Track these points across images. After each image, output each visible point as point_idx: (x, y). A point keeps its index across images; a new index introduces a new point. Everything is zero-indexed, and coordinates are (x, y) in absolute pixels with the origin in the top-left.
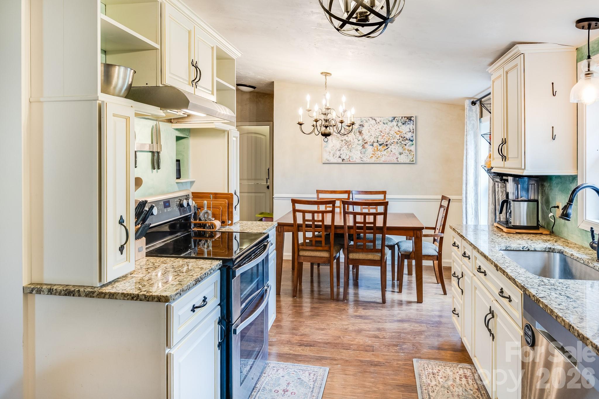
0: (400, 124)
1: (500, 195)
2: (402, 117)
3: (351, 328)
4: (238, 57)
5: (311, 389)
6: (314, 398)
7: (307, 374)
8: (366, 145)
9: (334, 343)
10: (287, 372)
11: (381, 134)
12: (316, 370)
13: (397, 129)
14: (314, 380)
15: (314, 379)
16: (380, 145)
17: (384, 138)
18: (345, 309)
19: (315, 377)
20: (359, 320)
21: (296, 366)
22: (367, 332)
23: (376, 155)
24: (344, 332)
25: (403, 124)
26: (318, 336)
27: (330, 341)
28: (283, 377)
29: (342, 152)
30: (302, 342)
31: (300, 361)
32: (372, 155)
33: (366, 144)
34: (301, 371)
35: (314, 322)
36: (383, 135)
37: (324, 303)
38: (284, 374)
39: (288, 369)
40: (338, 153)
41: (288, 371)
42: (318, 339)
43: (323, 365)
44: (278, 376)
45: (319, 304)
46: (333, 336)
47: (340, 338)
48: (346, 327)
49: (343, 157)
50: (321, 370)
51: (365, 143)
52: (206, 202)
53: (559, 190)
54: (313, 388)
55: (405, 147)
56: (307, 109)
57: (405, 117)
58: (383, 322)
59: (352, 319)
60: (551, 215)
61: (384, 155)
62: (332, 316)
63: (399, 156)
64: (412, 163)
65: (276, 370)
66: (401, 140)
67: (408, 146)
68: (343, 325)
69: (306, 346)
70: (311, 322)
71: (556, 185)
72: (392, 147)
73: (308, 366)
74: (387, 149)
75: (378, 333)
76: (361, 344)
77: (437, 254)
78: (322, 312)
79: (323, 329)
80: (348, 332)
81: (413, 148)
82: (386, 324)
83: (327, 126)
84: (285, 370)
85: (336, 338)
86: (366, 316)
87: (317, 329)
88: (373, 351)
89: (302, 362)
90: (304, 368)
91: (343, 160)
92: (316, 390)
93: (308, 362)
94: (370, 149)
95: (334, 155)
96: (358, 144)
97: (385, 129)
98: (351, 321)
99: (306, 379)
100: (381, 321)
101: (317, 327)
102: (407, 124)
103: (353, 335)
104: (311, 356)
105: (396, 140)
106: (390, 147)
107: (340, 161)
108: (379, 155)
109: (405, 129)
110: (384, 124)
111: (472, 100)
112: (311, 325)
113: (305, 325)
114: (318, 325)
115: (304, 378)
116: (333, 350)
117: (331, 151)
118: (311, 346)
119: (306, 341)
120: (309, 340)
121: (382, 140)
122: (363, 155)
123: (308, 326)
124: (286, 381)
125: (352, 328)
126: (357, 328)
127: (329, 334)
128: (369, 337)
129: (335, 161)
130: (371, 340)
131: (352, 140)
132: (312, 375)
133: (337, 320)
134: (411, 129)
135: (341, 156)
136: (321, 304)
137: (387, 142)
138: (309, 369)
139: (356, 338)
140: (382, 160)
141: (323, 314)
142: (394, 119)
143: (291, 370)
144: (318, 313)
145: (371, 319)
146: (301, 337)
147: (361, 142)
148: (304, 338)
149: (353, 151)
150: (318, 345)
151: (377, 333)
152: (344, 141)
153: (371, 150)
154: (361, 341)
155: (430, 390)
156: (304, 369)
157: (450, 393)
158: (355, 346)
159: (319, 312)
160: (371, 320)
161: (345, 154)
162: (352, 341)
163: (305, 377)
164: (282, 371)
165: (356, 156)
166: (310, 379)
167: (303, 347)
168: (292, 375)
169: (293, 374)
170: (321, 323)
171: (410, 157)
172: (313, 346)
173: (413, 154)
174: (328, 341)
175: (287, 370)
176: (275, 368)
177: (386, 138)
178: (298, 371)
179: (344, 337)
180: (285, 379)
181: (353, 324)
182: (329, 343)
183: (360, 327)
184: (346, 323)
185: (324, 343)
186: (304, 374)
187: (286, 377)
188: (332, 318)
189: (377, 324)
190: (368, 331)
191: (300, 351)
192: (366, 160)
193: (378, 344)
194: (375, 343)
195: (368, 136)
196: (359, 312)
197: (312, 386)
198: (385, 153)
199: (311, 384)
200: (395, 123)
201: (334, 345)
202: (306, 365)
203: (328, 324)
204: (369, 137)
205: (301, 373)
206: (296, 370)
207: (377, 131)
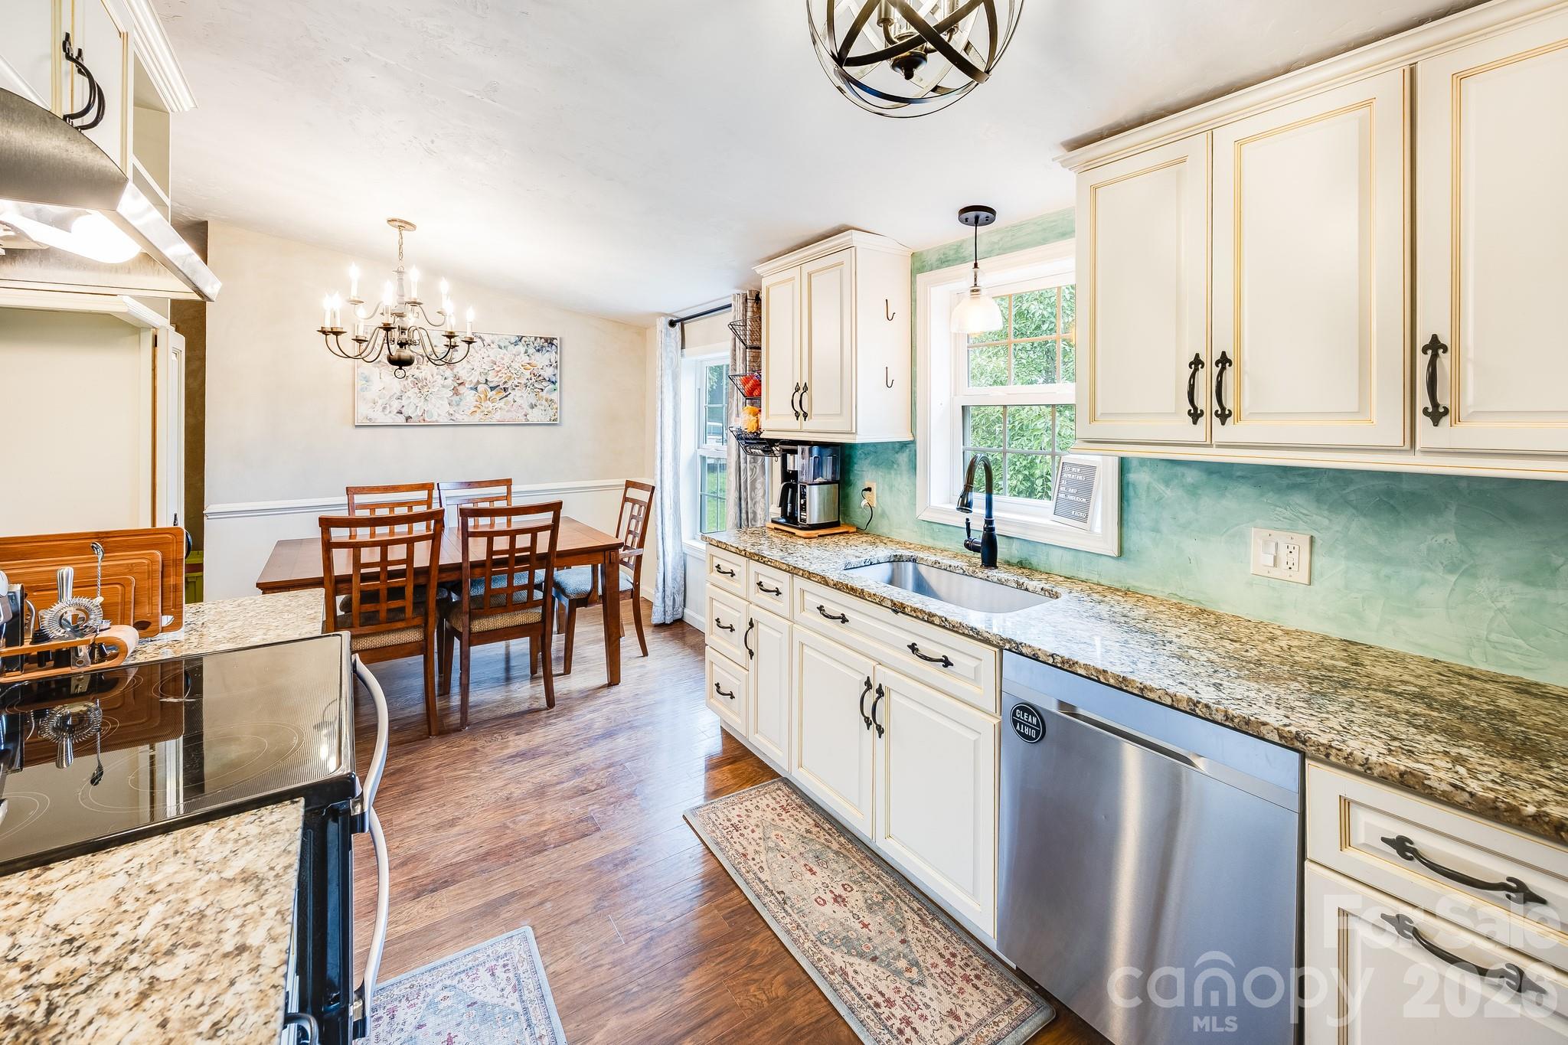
0: (531, 350)
1: (749, 474)
2: (536, 338)
3: (517, 792)
4: (181, 110)
5: (523, 1018)
6: (546, 1041)
7: (484, 975)
8: (461, 389)
9: (503, 849)
10: (425, 1004)
11: (495, 367)
12: (503, 952)
13: (526, 359)
14: (515, 986)
15: (514, 981)
16: (492, 389)
17: (500, 375)
18: (476, 750)
19: (511, 975)
20: (523, 767)
21: (442, 969)
22: (558, 787)
23: (483, 409)
24: (507, 807)
25: (538, 351)
26: (453, 847)
27: (489, 847)
28: (420, 1027)
29: (404, 402)
30: (416, 883)
31: (441, 945)
32: (475, 409)
33: (461, 387)
34: (463, 976)
35: (419, 811)
36: (498, 369)
37: (417, 749)
38: (419, 1017)
39: (423, 993)
40: (396, 405)
41: (427, 999)
42: (454, 857)
43: (511, 924)
44: (404, 1036)
45: (406, 758)
46: (488, 831)
47: (508, 828)
48: (505, 793)
49: (407, 412)
50: (515, 942)
51: (460, 384)
52: (68, 572)
53: (871, 464)
54: (525, 1009)
55: (541, 394)
56: (352, 298)
57: (541, 338)
58: (575, 751)
59: (506, 767)
60: (864, 502)
61: (501, 410)
62: (457, 778)
63: (530, 410)
64: (553, 423)
65: (386, 1019)
66: (533, 380)
67: (547, 392)
68: (495, 791)
69: (432, 891)
70: (412, 813)
71: (863, 455)
72: (516, 394)
73: (475, 948)
74: (506, 396)
75: (581, 779)
76: (561, 822)
77: (632, 587)
78: (424, 775)
79: (453, 823)
80: (515, 805)
81: (555, 396)
82: (582, 753)
83: (404, 341)
84: (416, 1001)
85: (497, 831)
86: (532, 749)
87: (439, 827)
88: (598, 829)
89: (448, 945)
90: (468, 962)
91: (408, 418)
92: (537, 1014)
93: (465, 937)
94: (469, 397)
95: (385, 408)
96: (443, 387)
97: (503, 359)
98: (508, 775)
99: (490, 996)
100: (569, 749)
101: (433, 821)
102: (544, 351)
103: (531, 805)
104: (462, 913)
105: (524, 381)
106: (513, 393)
107: (401, 420)
108: (490, 409)
109: (541, 360)
110: (500, 347)
111: (670, 318)
112: (414, 823)
113: (398, 828)
114: (434, 816)
115: (484, 993)
116: (508, 870)
117: (377, 399)
118: (446, 884)
119: (428, 875)
120: (431, 867)
121: (496, 379)
122: (455, 408)
123: (408, 828)
124: (438, 1034)
125: (519, 791)
126: (529, 786)
127: (475, 830)
128: (570, 798)
129: (389, 422)
130: (578, 803)
131: (429, 377)
132: (499, 972)
133: (473, 782)
134: (553, 360)
135: (403, 411)
136: (410, 756)
137: (506, 382)
138: (481, 957)
139: (544, 813)
140: (497, 417)
141: (429, 780)
142: (520, 340)
143: (434, 991)
144: (416, 783)
145: (547, 752)
146: (406, 869)
147: (449, 382)
148: (415, 868)
149: (433, 399)
150: (463, 872)
151: (577, 781)
152: (411, 379)
153: (473, 399)
154: (558, 815)
155: (756, 868)
156: (470, 965)
157: (787, 857)
158: (553, 834)
159: (418, 779)
160: (550, 756)
161: (413, 405)
162: (539, 824)
163: (485, 990)
164: (407, 1010)
165: (439, 408)
166: (502, 986)
167: (426, 899)
168: (444, 1004)
169: (445, 998)
170: (439, 806)
171: (551, 413)
172: (455, 882)
173: (555, 406)
174: (482, 851)
175: (422, 996)
176: (380, 1013)
177: (504, 376)
178: (455, 982)
179: (514, 823)
180: (431, 1031)
181: (516, 780)
182: (487, 854)
183: (534, 781)
184: (499, 783)
185: (477, 860)
186: (476, 983)
187: (431, 1021)
188: (459, 784)
189: (566, 759)
190: (558, 783)
191: (427, 913)
192: (460, 418)
193: (596, 806)
194: (590, 808)
195: (465, 370)
196: (511, 743)
197: (518, 1007)
198: (502, 404)
199: (513, 1004)
200: (521, 348)
201: (503, 853)
202: (466, 951)
203: (457, 803)
204: (468, 372)
205: (467, 981)
206: (448, 982)
207: (485, 360)
